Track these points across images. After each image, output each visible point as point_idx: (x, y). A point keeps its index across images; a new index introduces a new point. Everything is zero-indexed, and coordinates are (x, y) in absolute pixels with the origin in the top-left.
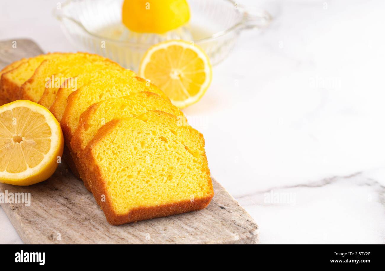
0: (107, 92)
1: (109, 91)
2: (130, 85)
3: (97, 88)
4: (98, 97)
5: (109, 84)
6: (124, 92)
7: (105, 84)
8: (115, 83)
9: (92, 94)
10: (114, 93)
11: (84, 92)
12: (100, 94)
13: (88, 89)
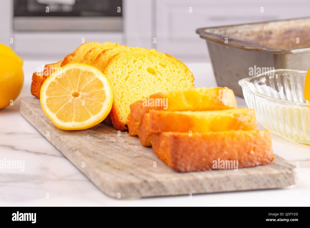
0: (140, 59)
1: (142, 59)
2: (160, 58)
3: (132, 56)
4: (133, 62)
5: (143, 54)
6: (154, 62)
7: (139, 54)
8: (148, 55)
9: (128, 59)
10: (146, 61)
11: (122, 56)
12: (134, 60)
13: (125, 55)
